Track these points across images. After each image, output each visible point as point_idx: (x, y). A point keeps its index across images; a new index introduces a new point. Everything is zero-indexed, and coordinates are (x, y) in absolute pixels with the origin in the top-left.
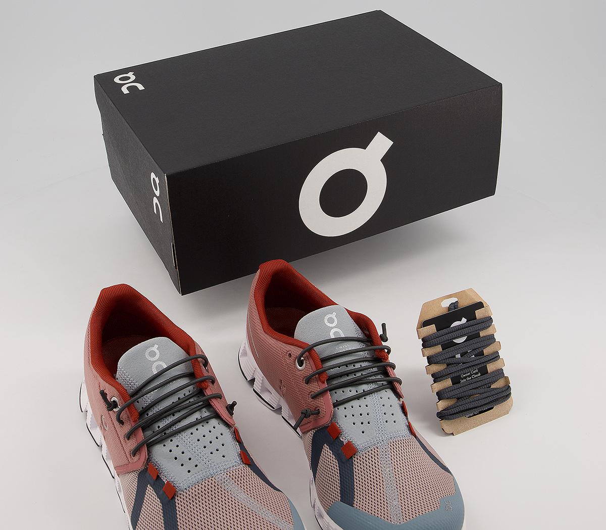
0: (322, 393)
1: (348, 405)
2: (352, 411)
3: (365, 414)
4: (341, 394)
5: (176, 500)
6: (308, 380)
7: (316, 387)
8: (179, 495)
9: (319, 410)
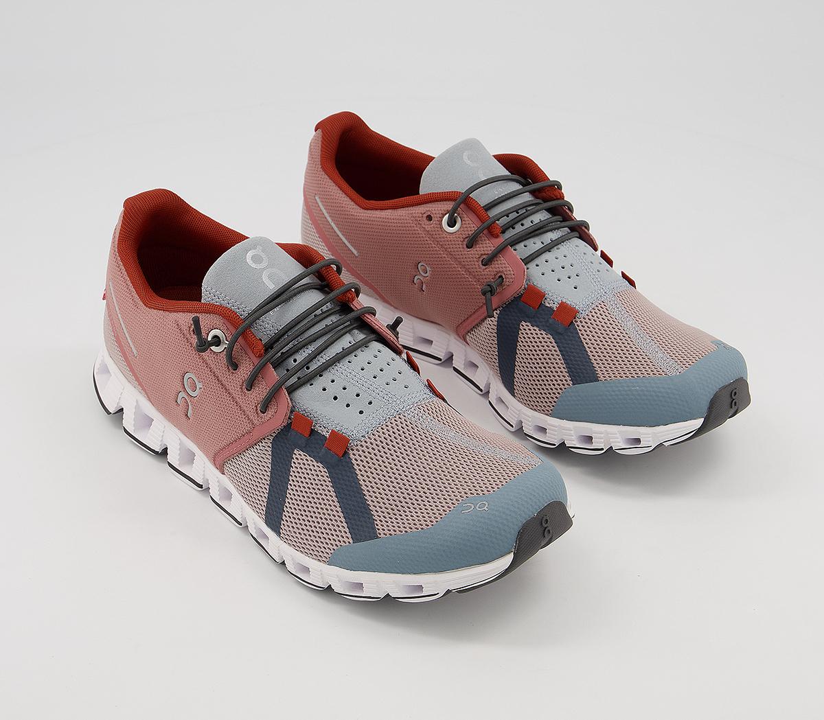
0: (500, 250)
1: (539, 261)
2: (550, 266)
3: (568, 266)
4: (523, 250)
5: (352, 456)
6: (472, 242)
7: (487, 246)
8: (355, 448)
9: (501, 276)
